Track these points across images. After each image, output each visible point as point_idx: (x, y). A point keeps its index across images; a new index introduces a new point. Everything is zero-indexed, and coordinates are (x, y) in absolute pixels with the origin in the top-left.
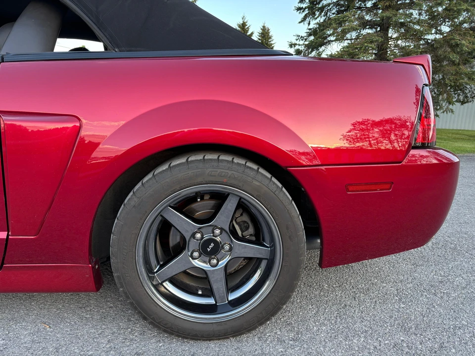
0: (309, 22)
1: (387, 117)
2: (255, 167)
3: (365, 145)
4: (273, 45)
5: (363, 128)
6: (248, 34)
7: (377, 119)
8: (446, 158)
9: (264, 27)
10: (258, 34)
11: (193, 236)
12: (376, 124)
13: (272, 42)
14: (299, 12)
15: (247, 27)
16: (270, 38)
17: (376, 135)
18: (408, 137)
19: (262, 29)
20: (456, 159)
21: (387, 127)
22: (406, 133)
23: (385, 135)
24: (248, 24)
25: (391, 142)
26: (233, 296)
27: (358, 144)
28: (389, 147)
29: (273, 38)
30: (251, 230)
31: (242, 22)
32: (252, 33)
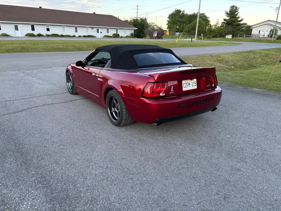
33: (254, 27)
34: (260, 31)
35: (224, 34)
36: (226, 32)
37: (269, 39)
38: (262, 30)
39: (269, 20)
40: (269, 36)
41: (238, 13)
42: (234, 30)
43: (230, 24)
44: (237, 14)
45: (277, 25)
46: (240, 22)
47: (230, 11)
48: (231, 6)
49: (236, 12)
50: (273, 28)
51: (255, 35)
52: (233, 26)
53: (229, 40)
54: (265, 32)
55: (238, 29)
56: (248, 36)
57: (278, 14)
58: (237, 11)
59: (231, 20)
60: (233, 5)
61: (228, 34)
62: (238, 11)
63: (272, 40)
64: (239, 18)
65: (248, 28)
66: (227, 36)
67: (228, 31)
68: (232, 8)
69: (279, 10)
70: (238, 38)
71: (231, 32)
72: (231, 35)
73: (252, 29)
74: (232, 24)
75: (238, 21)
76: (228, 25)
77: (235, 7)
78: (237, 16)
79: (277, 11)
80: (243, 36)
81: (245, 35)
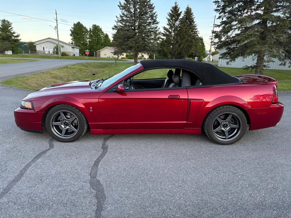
0: (223, 18)
1: (265, 94)
2: (234, 107)
3: (258, 101)
4: (193, 19)
5: (258, 97)
6: (179, 13)
7: (262, 94)
8: (281, 106)
9: (188, 8)
10: (184, 12)
11: (222, 123)
12: (261, 96)
13: (193, 17)
14: (216, 11)
15: (178, 9)
16: (192, 14)
17: (262, 98)
18: (271, 98)
19: (186, 9)
20: (283, 106)
21: (265, 96)
22: (270, 97)
23: (264, 98)
24: (179, 7)
25: (266, 99)
26: (229, 136)
27: (256, 100)
28: (266, 100)
29: (193, 14)
30: (234, 122)
31: (174, 6)
32: (181, 12)
33: (37, 43)
34: (44, 48)
35: (2, 50)
36: (5, 48)
37: (56, 55)
38: (46, 47)
39: (49, 38)
40: (54, 52)
41: (12, 28)
42: (13, 45)
44: (10, 29)
45: (60, 43)
46: (17, 38)
47: (1, 25)
48: (2, 20)
49: (10, 27)
50: (56, 46)
51: (40, 52)
52: (10, 41)
53: (10, 56)
54: (49, 49)
56: (34, 53)
57: (58, 33)
59: (6, 35)
60: (4, 19)
61: (7, 50)
62: (11, 26)
63: (59, 57)
64: (14, 33)
65: (31, 45)
66: (6, 52)
67: (6, 47)
68: (3, 22)
69: (57, 29)
70: (23, 54)
71: (9, 48)
72: (11, 51)
73: (36, 46)
74: (8, 39)
75: (14, 37)
76: (4, 40)
77: (7, 21)
78: (12, 32)
79: (56, 30)
80: (29, 52)
81: (30, 51)
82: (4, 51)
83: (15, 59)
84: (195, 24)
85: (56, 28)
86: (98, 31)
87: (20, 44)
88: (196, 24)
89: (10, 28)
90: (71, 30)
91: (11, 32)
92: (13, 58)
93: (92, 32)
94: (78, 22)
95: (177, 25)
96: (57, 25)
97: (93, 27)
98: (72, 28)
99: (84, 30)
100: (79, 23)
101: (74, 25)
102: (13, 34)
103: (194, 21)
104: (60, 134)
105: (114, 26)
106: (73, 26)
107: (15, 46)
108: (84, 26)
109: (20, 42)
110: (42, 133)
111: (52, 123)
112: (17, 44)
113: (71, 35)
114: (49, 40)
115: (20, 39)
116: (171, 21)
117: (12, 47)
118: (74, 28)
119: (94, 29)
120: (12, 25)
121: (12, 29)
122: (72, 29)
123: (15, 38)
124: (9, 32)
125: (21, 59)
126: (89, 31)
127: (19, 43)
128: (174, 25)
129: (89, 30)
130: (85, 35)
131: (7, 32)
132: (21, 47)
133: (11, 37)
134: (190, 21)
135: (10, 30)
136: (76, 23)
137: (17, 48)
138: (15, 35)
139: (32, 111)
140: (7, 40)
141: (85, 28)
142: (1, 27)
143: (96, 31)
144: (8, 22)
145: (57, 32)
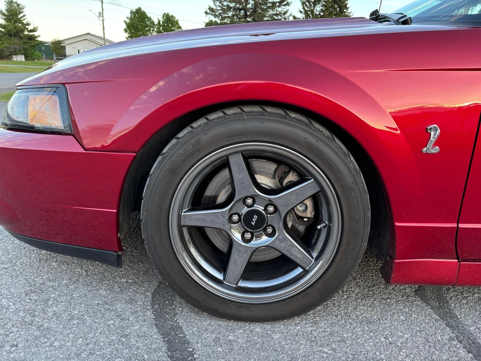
33: (67, 42)
34: (79, 50)
35: (8, 53)
36: (13, 50)
38: (83, 49)
39: (88, 34)
41: (24, 16)
42: (26, 46)
43: (14, 34)
44: (22, 17)
46: (33, 33)
47: (6, 10)
49: (20, 13)
52: (22, 38)
53: (20, 63)
55: (33, 46)
56: (62, 59)
57: (103, 24)
58: (21, 11)
59: (15, 28)
61: (16, 54)
62: (23, 12)
64: (28, 24)
65: (57, 45)
66: (14, 56)
67: (15, 49)
68: (9, 4)
69: (103, 17)
70: (44, 61)
71: (20, 50)
72: (23, 56)
73: (65, 47)
74: (18, 35)
75: (28, 31)
76: (11, 36)
77: (16, 3)
78: (25, 22)
79: (101, 18)
80: (53, 57)
81: (56, 56)
82: (11, 55)
83: (28, 68)
84: (348, 11)
85: (101, 14)
86: (172, 24)
87: (38, 45)
88: (350, 13)
89: (21, 15)
90: (125, 22)
91: (23, 23)
92: (26, 66)
93: (163, 26)
94: (137, 8)
95: (317, 13)
96: (103, 10)
97: (163, 17)
98: (127, 18)
99: (148, 23)
100: (140, 9)
101: (131, 13)
102: (27, 27)
103: (348, 6)
104: (219, 276)
105: (208, 7)
106: (129, 15)
107: (30, 47)
108: (148, 16)
109: (38, 41)
110: (118, 263)
111: (179, 217)
112: (33, 44)
113: (126, 31)
114: (88, 37)
115: (39, 36)
116: (306, 6)
117: (24, 49)
118: (131, 18)
119: (165, 21)
120: (24, 10)
121: (24, 18)
122: (128, 21)
123: (31, 34)
124: (19, 23)
125: (40, 68)
126: (157, 25)
127: (37, 43)
128: (312, 12)
129: (156, 22)
130: (150, 31)
131: (15, 22)
132: (40, 51)
133: (23, 31)
134: (340, 7)
135: (22, 19)
136: (134, 10)
137: (33, 51)
138: (30, 28)
139: (69, 146)
140: (16, 36)
141: (149, 19)
142: (6, 13)
143: (168, 24)
144: (18, 5)
145: (102, 22)
